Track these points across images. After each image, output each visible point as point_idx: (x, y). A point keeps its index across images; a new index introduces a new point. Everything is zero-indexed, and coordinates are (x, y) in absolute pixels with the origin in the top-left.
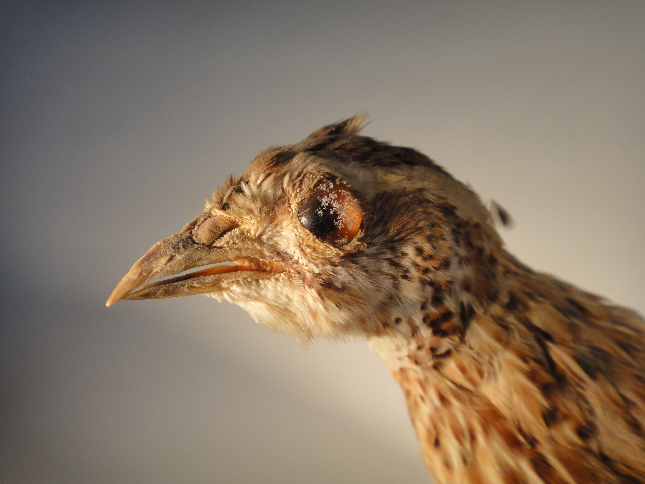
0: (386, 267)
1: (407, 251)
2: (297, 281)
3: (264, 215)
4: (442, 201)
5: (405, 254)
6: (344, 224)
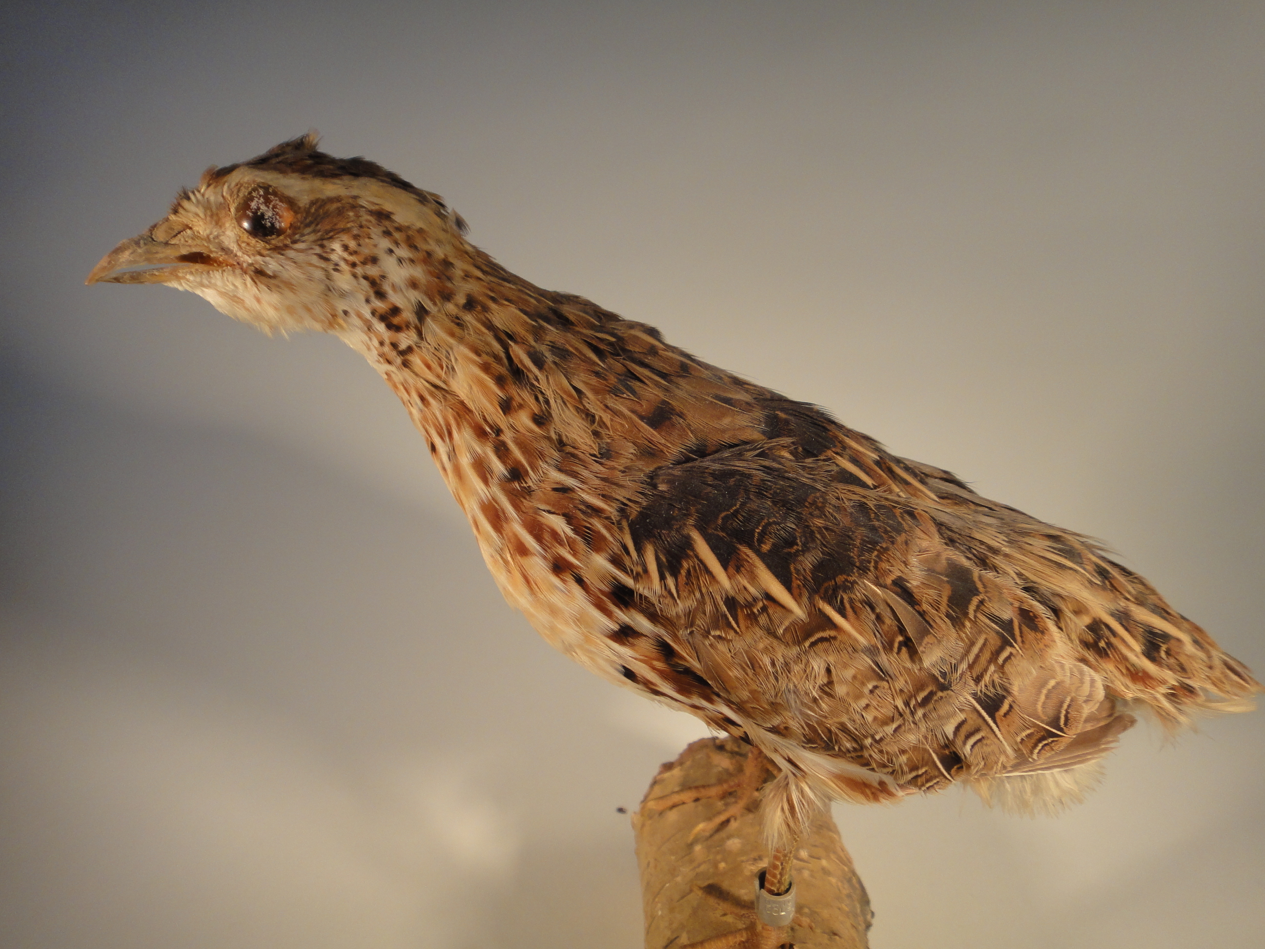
0: (315, 260)
1: (334, 248)
2: (238, 271)
3: (208, 218)
4: (377, 207)
5: (333, 250)
6: (271, 223)
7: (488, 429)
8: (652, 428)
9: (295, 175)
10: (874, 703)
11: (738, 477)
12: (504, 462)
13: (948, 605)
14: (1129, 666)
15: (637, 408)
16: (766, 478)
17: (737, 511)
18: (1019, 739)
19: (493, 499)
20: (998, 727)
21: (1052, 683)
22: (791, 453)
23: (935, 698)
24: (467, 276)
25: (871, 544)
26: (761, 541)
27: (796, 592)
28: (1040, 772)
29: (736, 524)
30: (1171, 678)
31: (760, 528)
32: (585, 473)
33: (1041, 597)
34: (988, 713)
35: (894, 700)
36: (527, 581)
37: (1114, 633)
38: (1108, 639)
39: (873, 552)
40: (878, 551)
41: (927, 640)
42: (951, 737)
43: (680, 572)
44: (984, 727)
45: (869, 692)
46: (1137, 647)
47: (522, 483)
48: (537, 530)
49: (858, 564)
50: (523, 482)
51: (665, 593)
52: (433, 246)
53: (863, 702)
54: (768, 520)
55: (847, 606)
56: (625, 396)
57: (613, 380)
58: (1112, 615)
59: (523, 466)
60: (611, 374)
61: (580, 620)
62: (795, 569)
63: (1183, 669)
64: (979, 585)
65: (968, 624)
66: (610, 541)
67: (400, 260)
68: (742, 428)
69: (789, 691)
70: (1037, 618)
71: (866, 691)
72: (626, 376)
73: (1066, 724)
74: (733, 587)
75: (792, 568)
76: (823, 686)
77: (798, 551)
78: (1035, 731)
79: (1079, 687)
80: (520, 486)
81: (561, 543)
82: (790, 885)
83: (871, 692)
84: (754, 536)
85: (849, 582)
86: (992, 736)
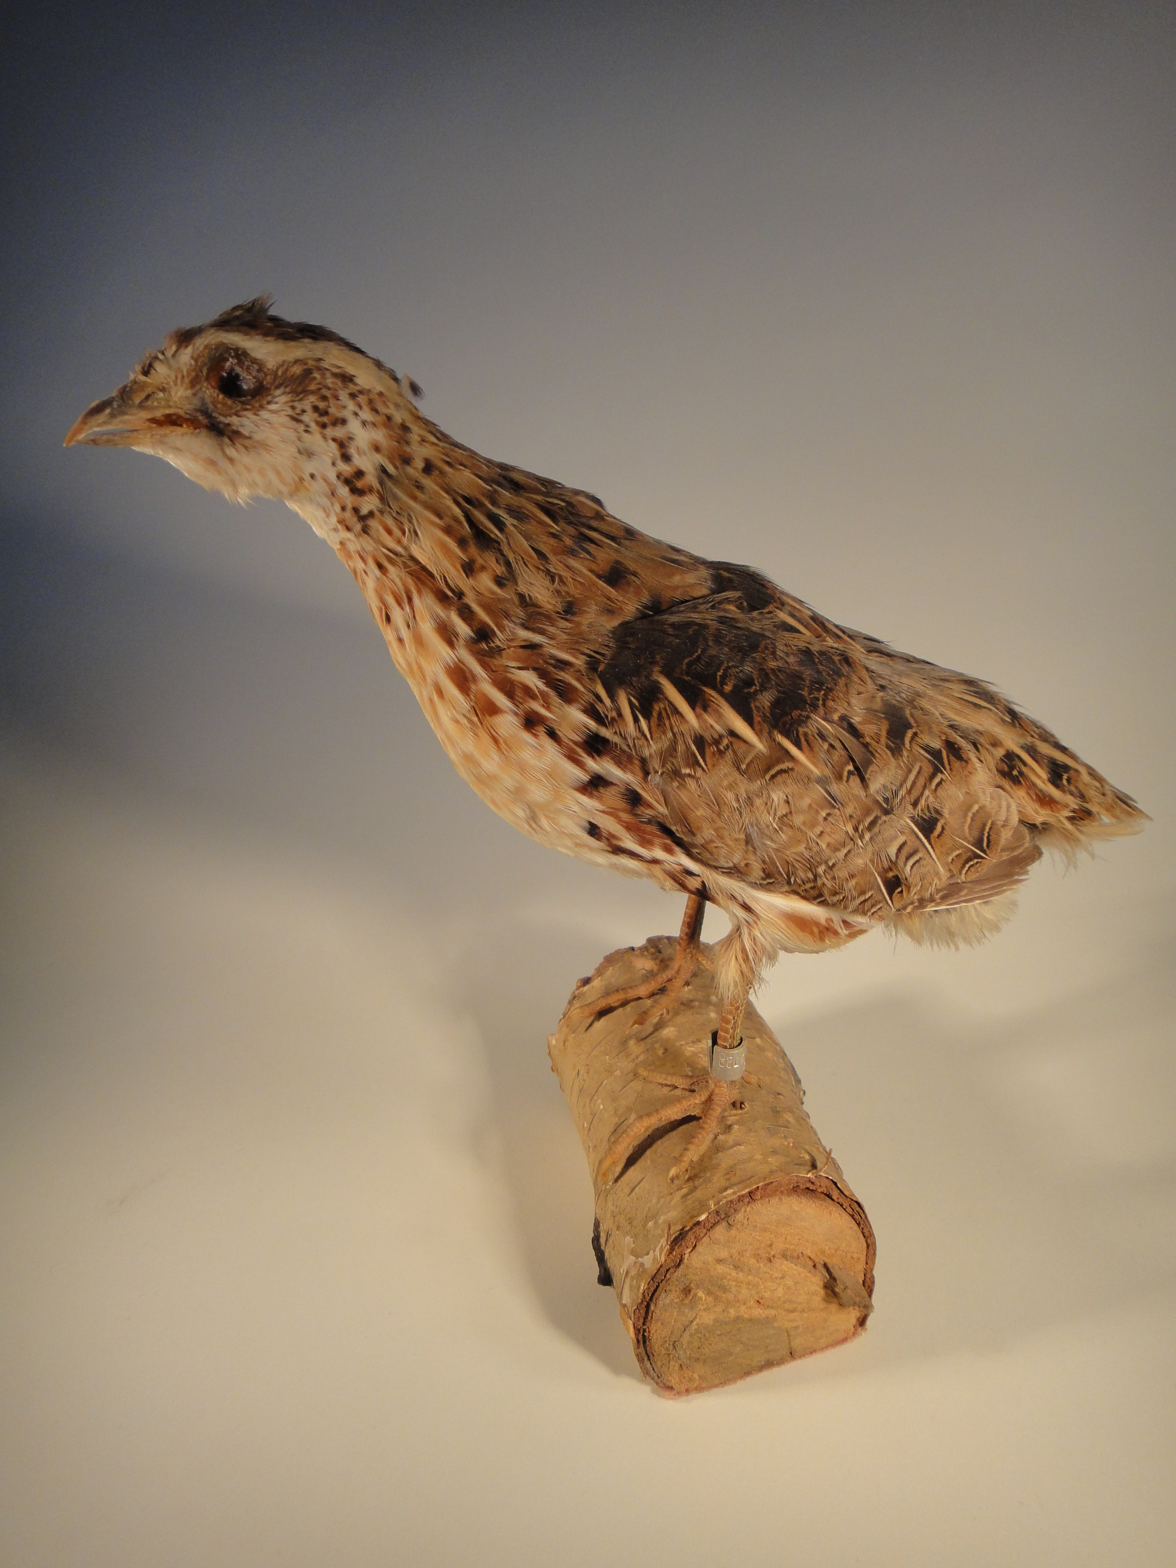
0: (287, 421)
3: (179, 380)
4: (340, 370)
7: (450, 594)
8: (610, 585)
9: (258, 337)
10: (828, 830)
11: (696, 627)
12: (470, 625)
13: (887, 737)
14: (1038, 792)
15: (594, 567)
16: (721, 628)
17: (699, 657)
18: (950, 860)
19: (459, 660)
20: (932, 848)
21: (976, 807)
22: (738, 607)
23: (880, 822)
24: (423, 440)
25: (818, 684)
26: (723, 683)
27: (757, 727)
28: (963, 904)
29: (699, 668)
30: (1073, 802)
31: (722, 671)
32: (551, 629)
33: (962, 732)
34: (924, 835)
35: (845, 827)
36: (496, 741)
37: (1025, 764)
38: (1019, 768)
39: (820, 692)
40: (824, 690)
41: (871, 769)
42: (893, 858)
43: (652, 714)
44: (921, 848)
45: (822, 819)
46: (1044, 775)
47: (490, 644)
48: (509, 688)
49: (809, 702)
50: (491, 642)
51: (639, 735)
52: (391, 411)
53: (818, 830)
54: (727, 664)
55: (803, 739)
56: (582, 556)
57: (568, 541)
58: (1022, 747)
59: (489, 626)
60: (565, 535)
61: (552, 774)
62: (756, 707)
63: (1082, 797)
64: (912, 721)
65: (905, 753)
66: (581, 692)
67: (364, 423)
68: (691, 586)
69: (752, 825)
70: (961, 749)
71: (821, 819)
72: (579, 538)
73: (988, 846)
74: (701, 727)
75: (752, 705)
76: (782, 817)
77: (756, 691)
78: (963, 851)
79: (999, 811)
80: (488, 646)
81: (533, 697)
82: (741, 1040)
83: (825, 819)
84: (716, 678)
85: (804, 717)
86: (927, 857)
